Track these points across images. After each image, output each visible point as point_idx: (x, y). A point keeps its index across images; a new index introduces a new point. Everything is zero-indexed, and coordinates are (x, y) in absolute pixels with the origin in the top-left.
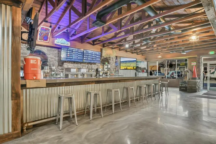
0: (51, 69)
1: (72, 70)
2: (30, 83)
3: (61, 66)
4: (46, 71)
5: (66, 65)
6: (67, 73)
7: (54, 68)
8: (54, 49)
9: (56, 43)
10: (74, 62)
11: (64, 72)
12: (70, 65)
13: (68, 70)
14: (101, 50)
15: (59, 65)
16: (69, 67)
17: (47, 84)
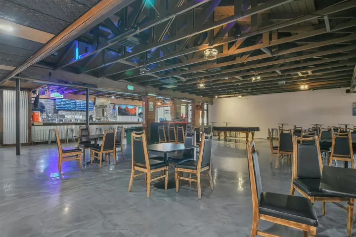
0: (48, 116)
1: (66, 116)
2: (35, 123)
3: (56, 113)
4: (44, 117)
5: (60, 113)
6: (61, 119)
7: (50, 115)
8: (50, 100)
9: (51, 96)
10: (68, 110)
11: (59, 118)
12: (63, 113)
13: (63, 116)
14: (95, 99)
15: (54, 113)
16: (63, 114)
17: (43, 124)
